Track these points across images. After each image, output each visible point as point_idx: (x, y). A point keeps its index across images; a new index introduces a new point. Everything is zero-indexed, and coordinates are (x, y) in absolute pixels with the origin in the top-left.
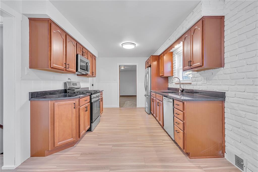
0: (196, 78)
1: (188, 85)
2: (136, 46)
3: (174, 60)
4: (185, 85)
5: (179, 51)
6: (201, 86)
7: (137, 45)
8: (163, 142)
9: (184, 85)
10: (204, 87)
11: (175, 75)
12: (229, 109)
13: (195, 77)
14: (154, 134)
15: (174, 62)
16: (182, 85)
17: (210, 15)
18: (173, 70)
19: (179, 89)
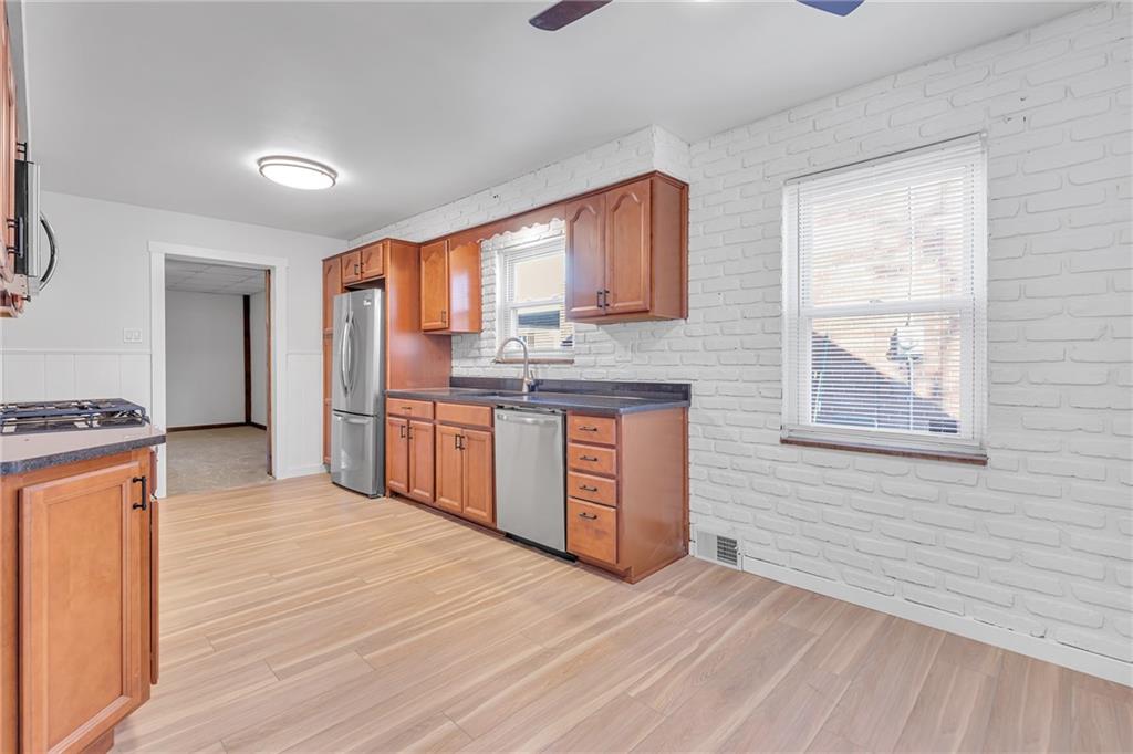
0: (593, 346)
1: (556, 366)
2: (337, 180)
3: (484, 271)
4: (546, 366)
5: (517, 242)
6: (612, 370)
7: (344, 177)
8: (527, 572)
9: (538, 366)
10: (622, 371)
11: (494, 330)
12: (699, 427)
13: (589, 339)
14: (475, 559)
15: (484, 281)
16: (533, 365)
17: (666, 173)
18: (480, 309)
19: (522, 380)
